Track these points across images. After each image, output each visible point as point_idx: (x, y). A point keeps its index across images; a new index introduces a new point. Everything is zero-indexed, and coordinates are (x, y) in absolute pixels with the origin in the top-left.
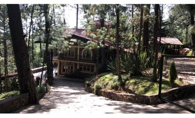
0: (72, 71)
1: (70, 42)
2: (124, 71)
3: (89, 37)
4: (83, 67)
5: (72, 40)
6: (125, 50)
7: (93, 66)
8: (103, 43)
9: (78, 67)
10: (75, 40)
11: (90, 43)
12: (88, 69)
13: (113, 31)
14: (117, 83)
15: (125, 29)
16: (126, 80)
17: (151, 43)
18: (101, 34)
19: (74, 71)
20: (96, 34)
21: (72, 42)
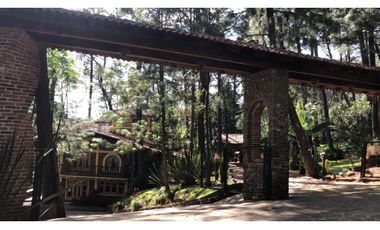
0: (84, 194)
1: (91, 142)
2: (173, 181)
3: (119, 135)
4: (104, 185)
5: (94, 139)
6: (175, 154)
7: (122, 184)
8: (141, 143)
9: (96, 187)
10: (98, 140)
11: (120, 144)
12: (114, 190)
13: (156, 126)
14: (164, 195)
15: (174, 123)
16: (175, 191)
17: (215, 143)
18: (139, 130)
19: (87, 193)
20: (130, 130)
21: (95, 142)
